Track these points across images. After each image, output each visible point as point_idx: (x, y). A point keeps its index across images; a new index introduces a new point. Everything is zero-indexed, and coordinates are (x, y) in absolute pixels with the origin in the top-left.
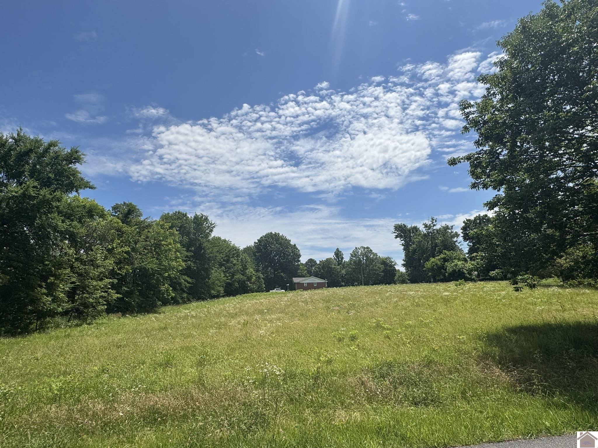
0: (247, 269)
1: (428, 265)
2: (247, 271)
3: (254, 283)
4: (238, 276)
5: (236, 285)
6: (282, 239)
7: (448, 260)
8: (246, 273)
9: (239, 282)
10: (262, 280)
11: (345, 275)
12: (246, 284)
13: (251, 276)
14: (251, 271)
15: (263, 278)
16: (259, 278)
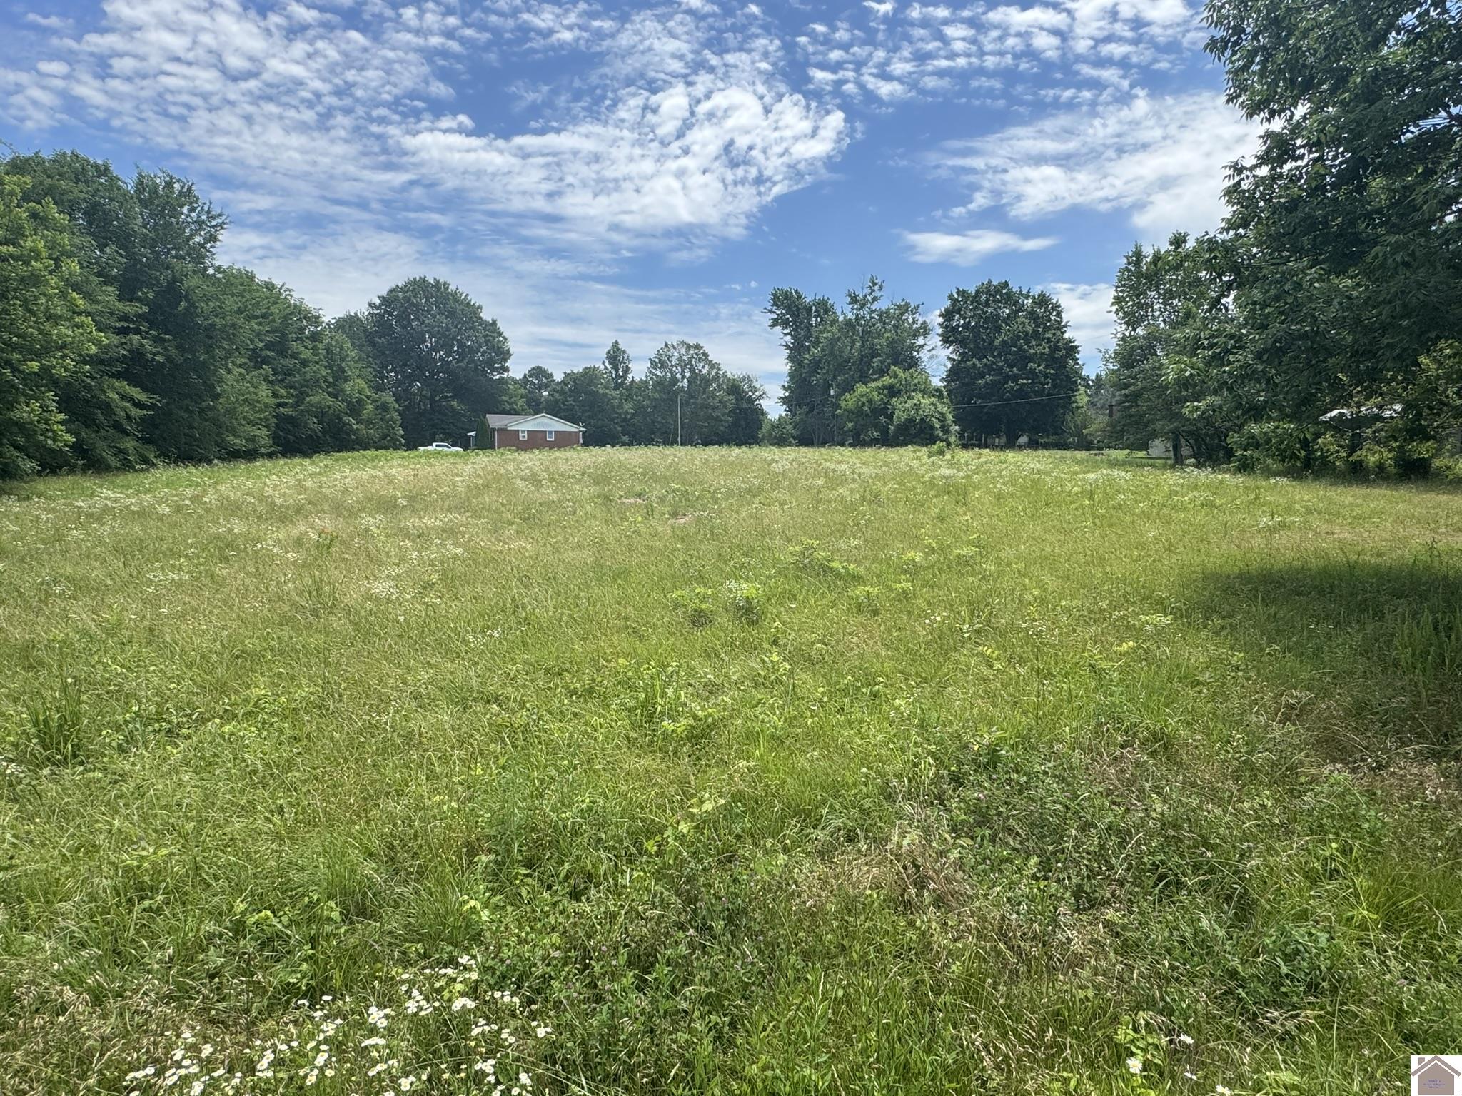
0: (346, 380)
1: (849, 401)
2: (347, 387)
3: (369, 422)
4: (317, 398)
5: (313, 424)
6: (456, 300)
7: (900, 391)
8: (343, 391)
9: (321, 416)
10: (395, 415)
11: (633, 416)
12: (345, 424)
13: (359, 401)
14: (357, 385)
15: (397, 411)
16: (384, 407)
